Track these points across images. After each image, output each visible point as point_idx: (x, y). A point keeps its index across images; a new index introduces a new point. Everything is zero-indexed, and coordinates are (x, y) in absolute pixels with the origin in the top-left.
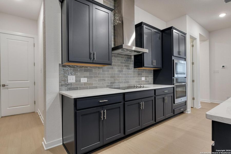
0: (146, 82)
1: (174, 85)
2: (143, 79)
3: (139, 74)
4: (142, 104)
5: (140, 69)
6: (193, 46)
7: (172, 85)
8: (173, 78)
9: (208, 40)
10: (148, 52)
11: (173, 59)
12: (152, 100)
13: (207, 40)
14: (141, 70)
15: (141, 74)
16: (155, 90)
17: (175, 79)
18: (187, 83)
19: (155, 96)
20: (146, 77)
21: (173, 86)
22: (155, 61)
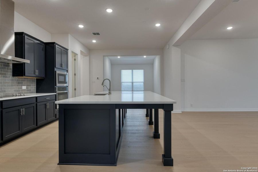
0: (28, 90)
1: (56, 92)
2: (24, 87)
3: (18, 83)
4: (23, 110)
5: (20, 78)
6: (75, 60)
7: (54, 93)
8: (55, 87)
9: (89, 56)
10: (29, 63)
11: (55, 70)
12: (34, 107)
13: (87, 56)
14: (22, 78)
15: (22, 83)
16: (36, 98)
17: (57, 87)
18: (69, 91)
19: (36, 103)
20: (27, 85)
21: (56, 94)
22: (37, 71)
